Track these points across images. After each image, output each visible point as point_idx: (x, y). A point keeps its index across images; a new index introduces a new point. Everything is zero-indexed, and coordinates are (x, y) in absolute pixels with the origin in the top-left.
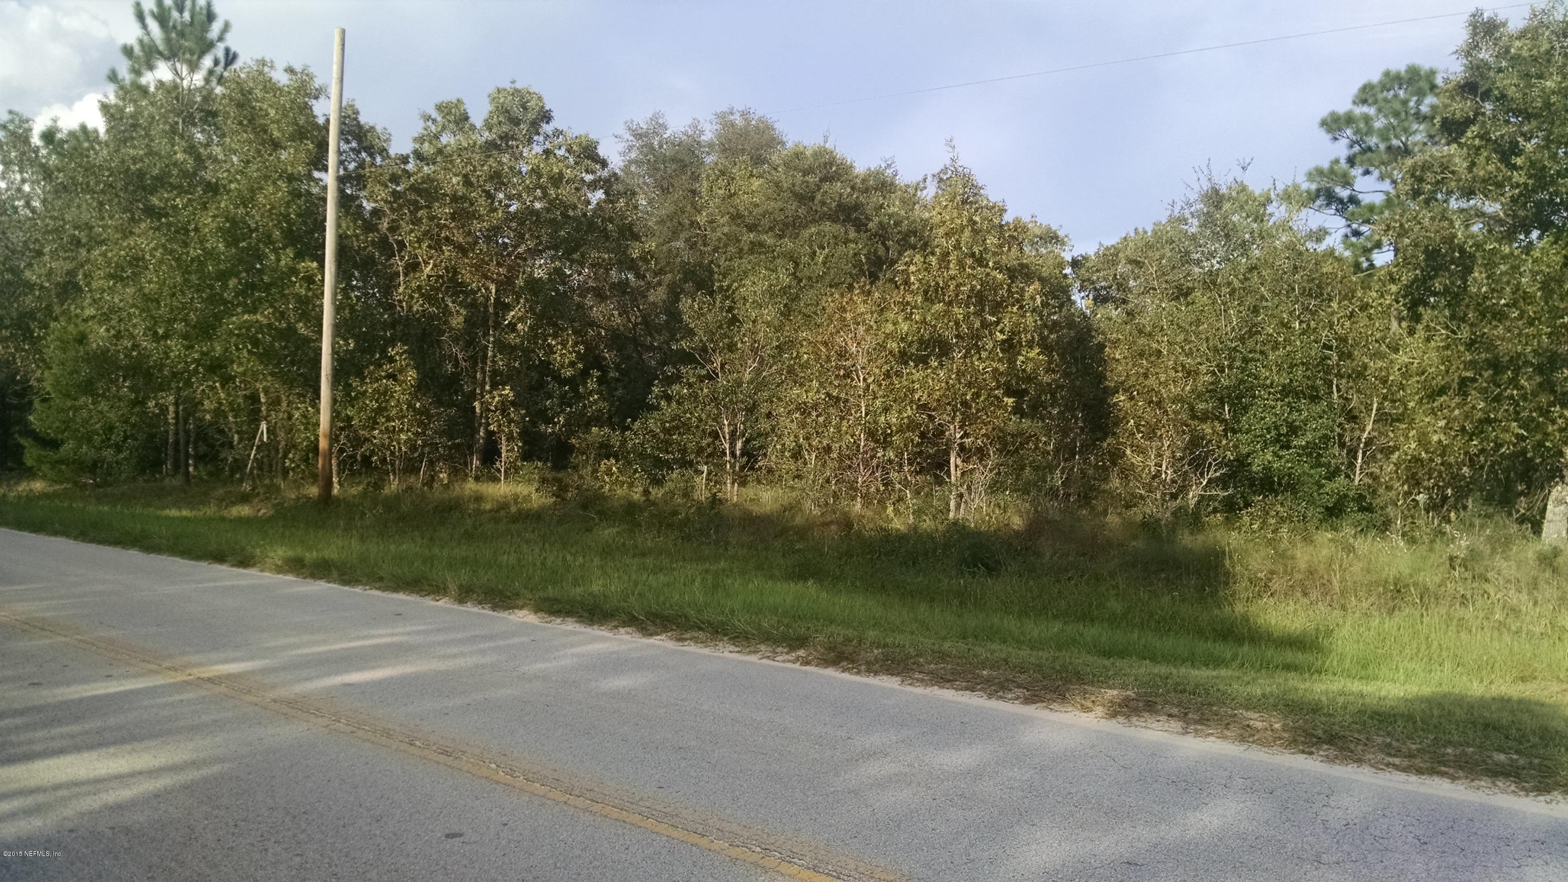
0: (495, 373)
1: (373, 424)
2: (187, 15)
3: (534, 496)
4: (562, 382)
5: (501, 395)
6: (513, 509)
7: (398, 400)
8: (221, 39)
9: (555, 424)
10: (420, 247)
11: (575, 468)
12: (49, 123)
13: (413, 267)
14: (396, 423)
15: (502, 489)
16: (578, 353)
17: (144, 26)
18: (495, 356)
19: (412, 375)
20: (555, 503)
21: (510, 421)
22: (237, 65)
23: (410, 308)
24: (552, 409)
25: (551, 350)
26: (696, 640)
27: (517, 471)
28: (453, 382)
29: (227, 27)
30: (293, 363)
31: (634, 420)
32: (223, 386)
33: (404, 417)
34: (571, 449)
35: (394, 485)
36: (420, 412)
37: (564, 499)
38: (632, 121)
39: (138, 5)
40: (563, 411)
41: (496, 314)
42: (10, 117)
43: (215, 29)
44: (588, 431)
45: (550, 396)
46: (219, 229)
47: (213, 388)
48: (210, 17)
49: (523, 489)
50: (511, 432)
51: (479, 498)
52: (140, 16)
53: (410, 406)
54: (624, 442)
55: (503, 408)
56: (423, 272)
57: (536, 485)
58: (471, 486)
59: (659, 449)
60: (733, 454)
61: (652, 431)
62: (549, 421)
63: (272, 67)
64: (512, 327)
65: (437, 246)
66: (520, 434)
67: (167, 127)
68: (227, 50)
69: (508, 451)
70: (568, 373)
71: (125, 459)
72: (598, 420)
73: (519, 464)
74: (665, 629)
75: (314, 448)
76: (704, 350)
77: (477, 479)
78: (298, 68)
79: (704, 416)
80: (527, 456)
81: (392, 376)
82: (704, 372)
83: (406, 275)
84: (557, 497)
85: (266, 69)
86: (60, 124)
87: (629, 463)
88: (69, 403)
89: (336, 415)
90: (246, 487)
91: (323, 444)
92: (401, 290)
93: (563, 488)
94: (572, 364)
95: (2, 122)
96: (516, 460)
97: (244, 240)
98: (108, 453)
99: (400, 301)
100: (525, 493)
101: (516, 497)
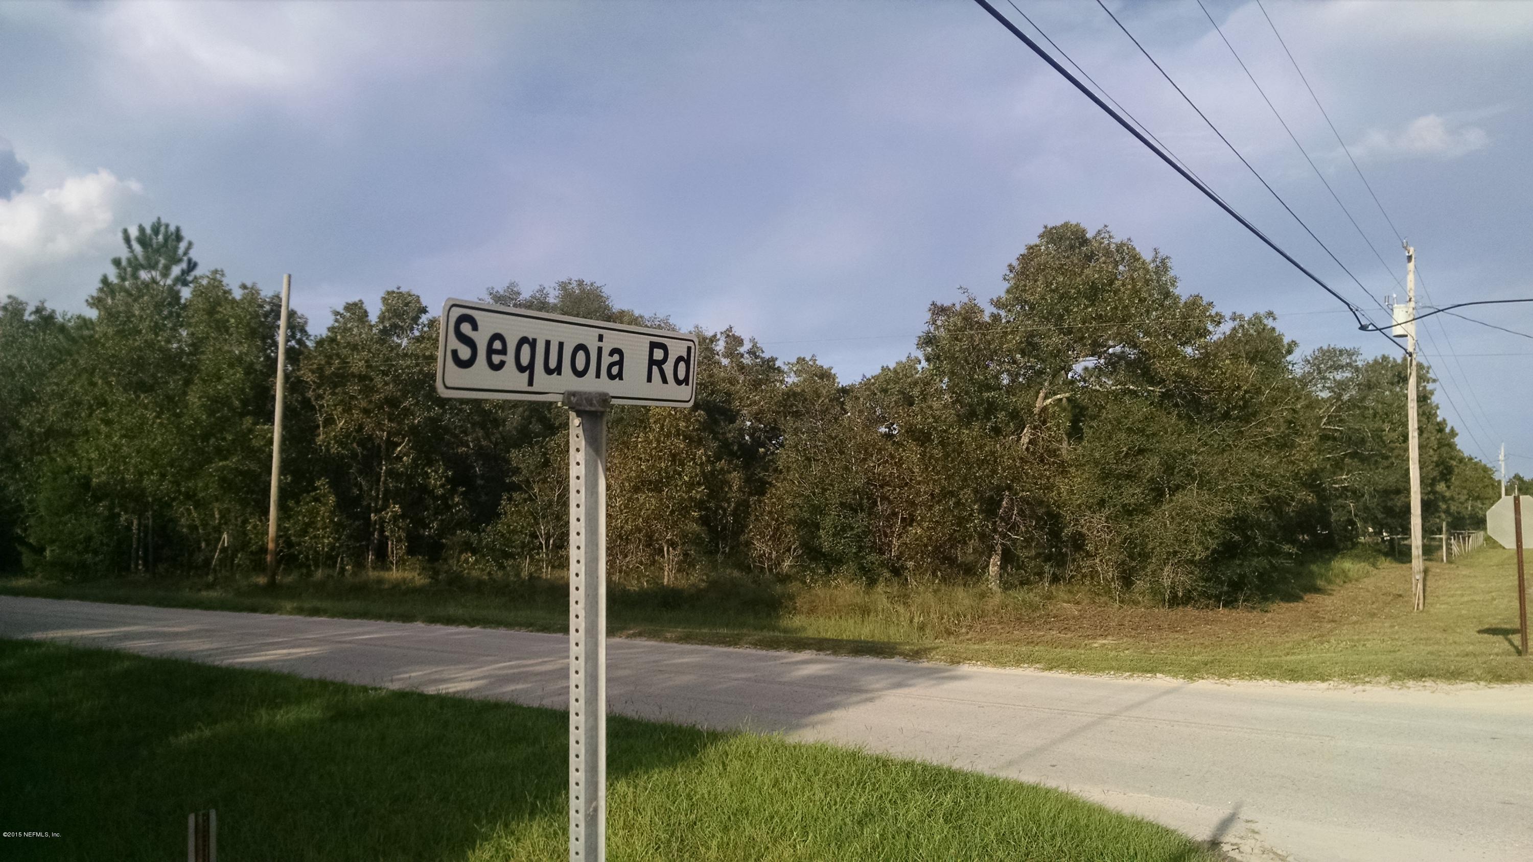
0: (387, 491)
1: (304, 532)
2: (161, 237)
3: (417, 577)
4: (436, 498)
5: (392, 512)
6: (403, 587)
7: (323, 517)
8: (185, 253)
9: (430, 529)
10: (335, 409)
11: (445, 560)
12: (38, 304)
13: (329, 421)
14: (320, 532)
15: (395, 574)
16: (447, 477)
17: (130, 246)
18: (386, 480)
19: (332, 499)
20: (431, 583)
21: (399, 528)
22: (197, 272)
23: (328, 450)
24: (428, 518)
25: (426, 476)
26: (490, 627)
27: (404, 564)
28: (357, 500)
29: (190, 244)
30: (247, 493)
31: (487, 525)
32: (195, 508)
33: (326, 528)
34: (443, 546)
35: (319, 574)
36: (336, 524)
37: (437, 580)
38: (493, 288)
39: (125, 232)
40: (436, 519)
41: (387, 450)
42: (10, 300)
43: (183, 246)
44: (454, 534)
45: (427, 509)
46: (203, 405)
47: (188, 510)
48: (178, 238)
49: (408, 575)
50: (400, 536)
51: (380, 581)
52: (127, 239)
53: (332, 521)
54: (480, 540)
55: (395, 518)
56: (336, 425)
57: (418, 571)
58: (373, 574)
59: (504, 545)
60: (547, 547)
61: (500, 531)
62: (426, 526)
63: (223, 275)
64: (399, 458)
65: (348, 410)
66: (406, 537)
67: (152, 324)
68: (190, 261)
69: (396, 550)
70: (440, 492)
71: (101, 561)
72: (460, 525)
73: (406, 557)
74: (478, 624)
75: (263, 550)
76: (528, 481)
77: (374, 568)
78: (249, 284)
79: (525, 525)
80: (411, 551)
81: (316, 500)
82: (526, 496)
83: (324, 427)
84: (432, 578)
85: (218, 276)
86: (46, 305)
87: (484, 556)
88: (57, 520)
89: (279, 527)
90: (211, 578)
91: (271, 546)
92: (321, 437)
93: (436, 572)
94: (442, 486)
95: (2, 305)
96: (403, 555)
97: (219, 412)
98: (88, 557)
99: (320, 446)
100: (410, 577)
101: (404, 580)
